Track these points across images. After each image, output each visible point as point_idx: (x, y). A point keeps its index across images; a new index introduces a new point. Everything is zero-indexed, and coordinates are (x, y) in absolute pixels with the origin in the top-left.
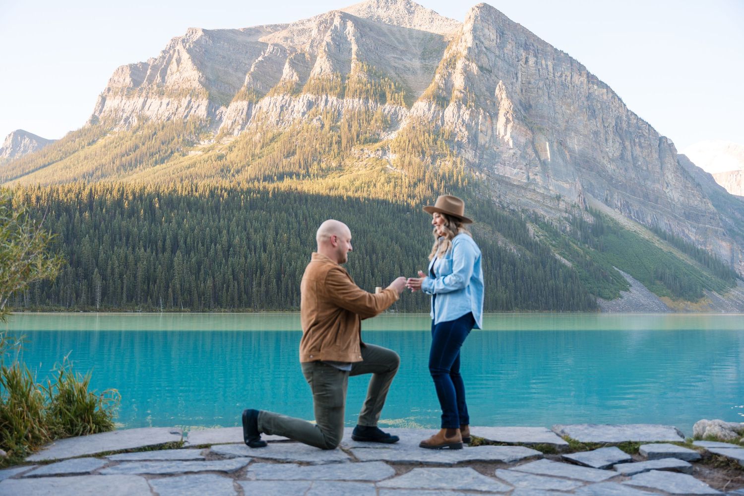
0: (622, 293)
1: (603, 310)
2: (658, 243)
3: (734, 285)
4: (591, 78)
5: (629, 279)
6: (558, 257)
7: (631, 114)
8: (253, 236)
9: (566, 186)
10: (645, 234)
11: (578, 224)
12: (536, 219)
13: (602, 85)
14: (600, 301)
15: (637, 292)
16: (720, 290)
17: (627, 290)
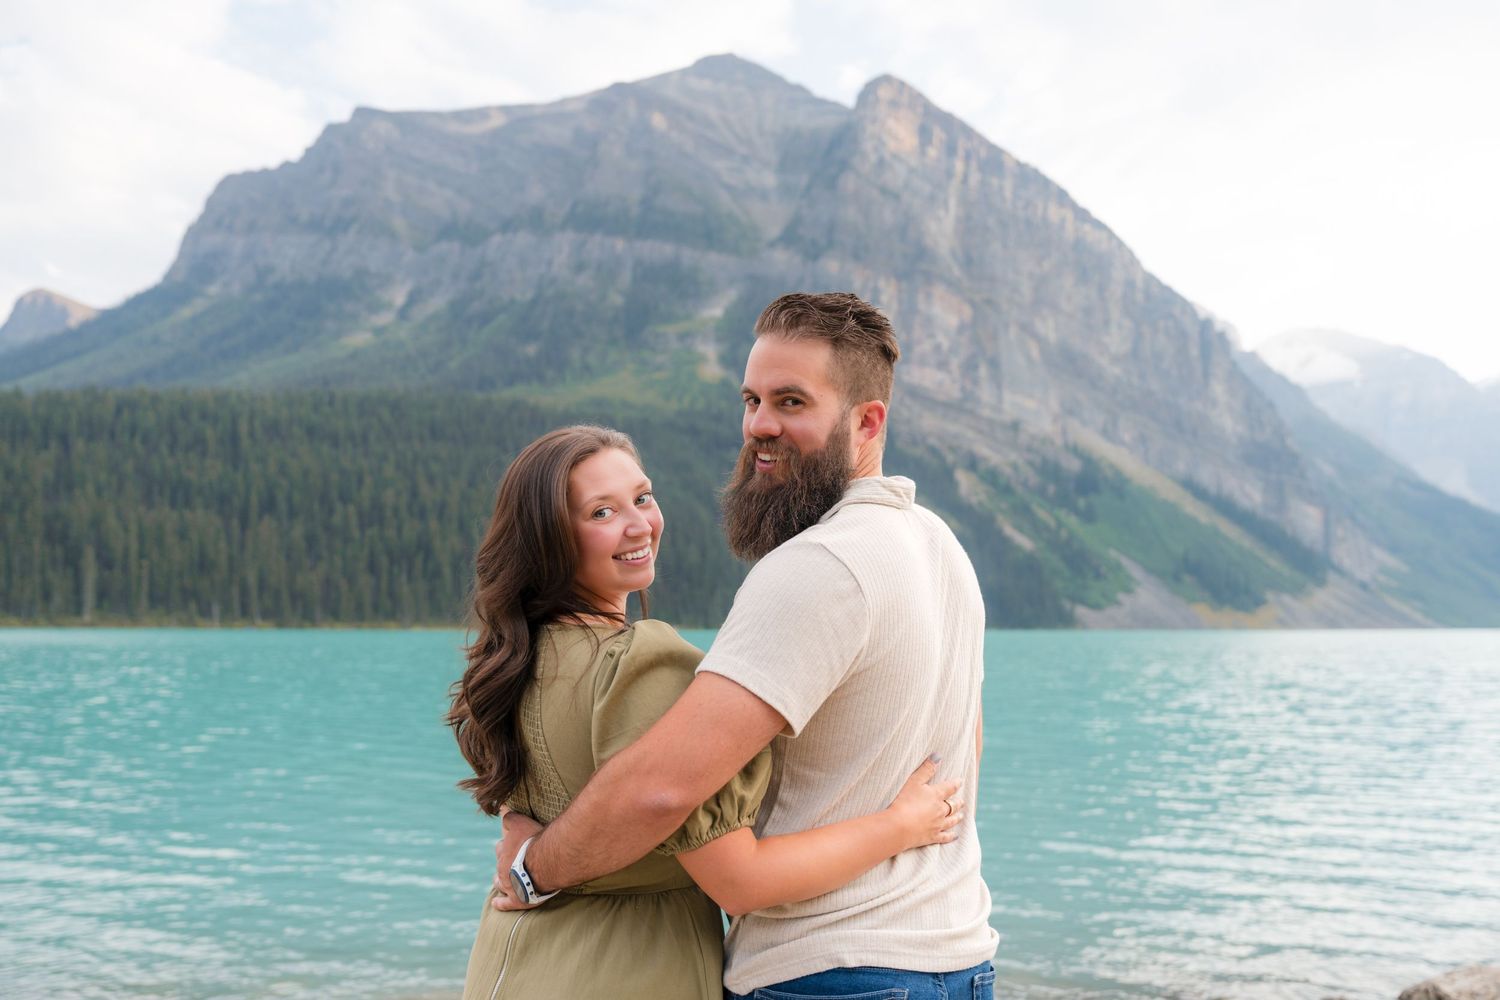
0: (1121, 596)
1: (1085, 626)
2: (1191, 507)
3: (1321, 582)
4: (1082, 215)
5: (1135, 571)
6: (1009, 530)
7: (1150, 279)
8: (424, 488)
9: (1031, 404)
10: (1170, 492)
11: (1049, 470)
12: (973, 463)
13: (1099, 225)
14: (1081, 611)
15: (1148, 595)
16: (1297, 590)
17: (1129, 591)
